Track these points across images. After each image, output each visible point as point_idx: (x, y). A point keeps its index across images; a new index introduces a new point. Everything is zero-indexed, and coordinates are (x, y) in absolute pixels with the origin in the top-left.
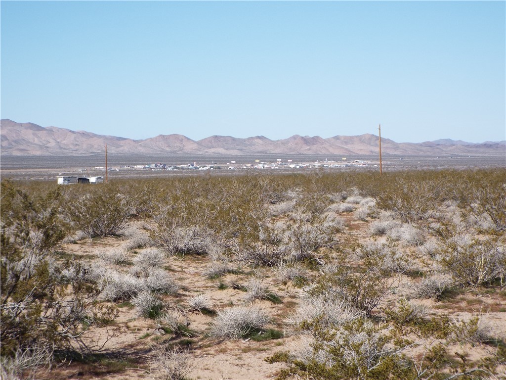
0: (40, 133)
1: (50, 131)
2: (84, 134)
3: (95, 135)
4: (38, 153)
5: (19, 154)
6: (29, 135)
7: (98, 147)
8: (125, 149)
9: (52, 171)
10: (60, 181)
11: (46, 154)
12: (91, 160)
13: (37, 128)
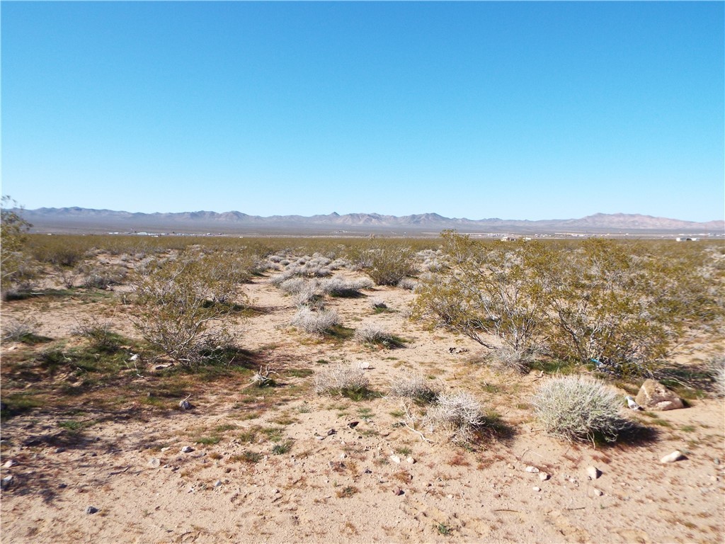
0: (653, 219)
1: (658, 219)
2: (674, 220)
3: (679, 221)
4: (651, 228)
5: (643, 228)
6: (648, 220)
7: (680, 226)
8: (694, 227)
9: (676, 235)
10: (678, 240)
11: (655, 228)
12: (677, 231)
13: (652, 217)
